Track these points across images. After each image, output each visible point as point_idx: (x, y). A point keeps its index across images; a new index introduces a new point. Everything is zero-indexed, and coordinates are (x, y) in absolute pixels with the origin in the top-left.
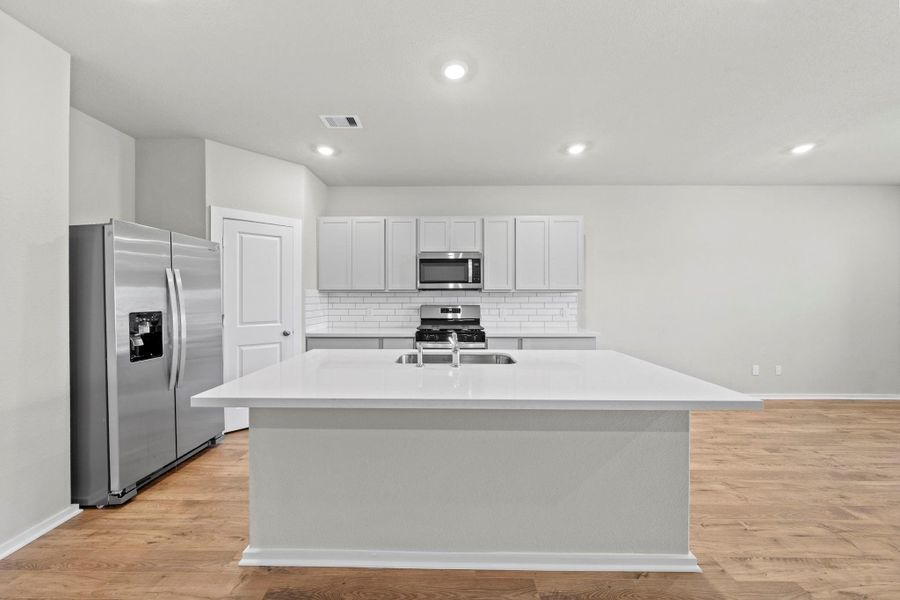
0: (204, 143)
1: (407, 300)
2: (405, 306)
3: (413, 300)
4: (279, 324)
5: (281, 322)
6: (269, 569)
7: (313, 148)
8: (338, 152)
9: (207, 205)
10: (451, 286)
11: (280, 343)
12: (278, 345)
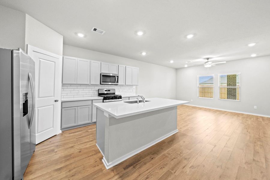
0: (25, 14)
1: (94, 87)
2: (93, 89)
3: (95, 87)
4: (53, 97)
5: (54, 97)
6: (116, 165)
7: (76, 33)
8: (85, 36)
9: (26, 44)
10: (110, 83)
11: (54, 105)
12: (52, 106)
